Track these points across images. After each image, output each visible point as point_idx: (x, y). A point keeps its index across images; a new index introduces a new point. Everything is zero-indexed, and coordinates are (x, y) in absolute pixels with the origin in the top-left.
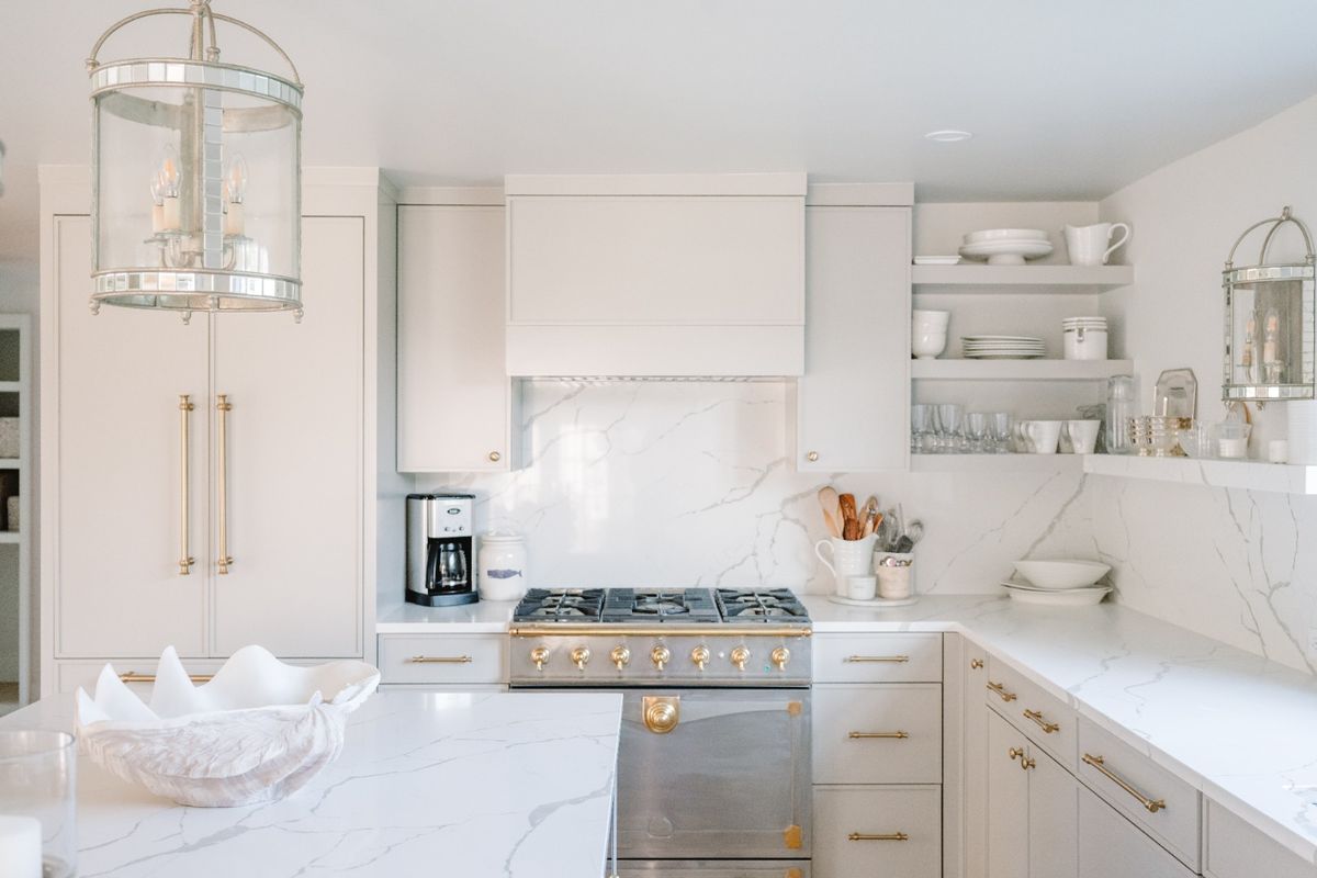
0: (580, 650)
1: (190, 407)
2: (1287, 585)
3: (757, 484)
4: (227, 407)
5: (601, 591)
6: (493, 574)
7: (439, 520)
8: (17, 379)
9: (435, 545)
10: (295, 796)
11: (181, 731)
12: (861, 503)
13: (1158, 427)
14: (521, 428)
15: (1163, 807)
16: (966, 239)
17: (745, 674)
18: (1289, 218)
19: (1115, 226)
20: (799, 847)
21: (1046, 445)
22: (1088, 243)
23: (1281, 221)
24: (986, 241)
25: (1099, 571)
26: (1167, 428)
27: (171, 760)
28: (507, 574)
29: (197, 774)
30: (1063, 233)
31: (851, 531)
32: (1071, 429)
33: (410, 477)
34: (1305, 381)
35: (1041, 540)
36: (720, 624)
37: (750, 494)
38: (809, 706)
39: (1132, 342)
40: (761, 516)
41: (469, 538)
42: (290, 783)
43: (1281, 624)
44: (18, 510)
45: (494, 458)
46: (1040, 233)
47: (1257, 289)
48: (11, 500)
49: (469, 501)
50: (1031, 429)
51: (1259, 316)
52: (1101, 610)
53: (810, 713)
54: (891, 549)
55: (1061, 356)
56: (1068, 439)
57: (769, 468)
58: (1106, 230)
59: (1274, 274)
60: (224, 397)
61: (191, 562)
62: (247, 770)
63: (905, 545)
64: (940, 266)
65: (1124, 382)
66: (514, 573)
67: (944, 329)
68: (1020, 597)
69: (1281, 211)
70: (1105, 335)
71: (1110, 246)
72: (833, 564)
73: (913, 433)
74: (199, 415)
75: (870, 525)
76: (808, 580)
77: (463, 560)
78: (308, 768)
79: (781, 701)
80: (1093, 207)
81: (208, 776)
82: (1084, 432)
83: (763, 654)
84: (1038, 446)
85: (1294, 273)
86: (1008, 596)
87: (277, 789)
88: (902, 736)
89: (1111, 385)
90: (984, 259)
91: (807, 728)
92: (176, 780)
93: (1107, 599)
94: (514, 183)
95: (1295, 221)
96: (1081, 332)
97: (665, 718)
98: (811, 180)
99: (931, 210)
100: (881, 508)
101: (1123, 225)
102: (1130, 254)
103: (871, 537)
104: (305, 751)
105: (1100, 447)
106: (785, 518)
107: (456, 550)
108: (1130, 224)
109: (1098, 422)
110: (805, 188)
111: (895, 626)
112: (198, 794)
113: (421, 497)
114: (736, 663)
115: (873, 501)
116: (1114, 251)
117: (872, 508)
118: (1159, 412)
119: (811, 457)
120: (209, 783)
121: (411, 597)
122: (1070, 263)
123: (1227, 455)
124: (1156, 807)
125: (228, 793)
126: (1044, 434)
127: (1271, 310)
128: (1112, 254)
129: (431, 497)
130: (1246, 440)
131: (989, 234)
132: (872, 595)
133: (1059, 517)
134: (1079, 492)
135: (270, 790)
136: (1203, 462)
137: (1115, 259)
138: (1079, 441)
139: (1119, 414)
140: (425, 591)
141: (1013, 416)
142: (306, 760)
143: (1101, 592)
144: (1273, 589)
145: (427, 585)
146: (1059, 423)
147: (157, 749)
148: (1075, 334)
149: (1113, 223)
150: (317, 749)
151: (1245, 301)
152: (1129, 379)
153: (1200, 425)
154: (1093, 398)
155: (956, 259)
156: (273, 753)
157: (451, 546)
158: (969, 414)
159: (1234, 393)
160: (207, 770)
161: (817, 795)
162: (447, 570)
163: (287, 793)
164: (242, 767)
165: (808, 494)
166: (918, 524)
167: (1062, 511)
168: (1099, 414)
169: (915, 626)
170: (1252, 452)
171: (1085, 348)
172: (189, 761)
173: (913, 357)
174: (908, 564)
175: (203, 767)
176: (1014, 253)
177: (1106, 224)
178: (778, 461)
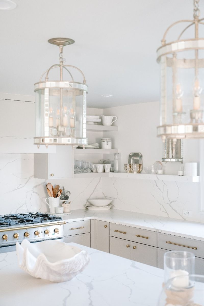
2: (176, 201)
3: (26, 183)
15: (197, 248)
19: (113, 117)
21: (101, 170)
22: (108, 120)
26: (137, 167)
35: (92, 194)
37: (24, 186)
40: (27, 192)
43: (174, 210)
52: (111, 211)
57: (29, 178)
63: (67, 197)
65: (118, 155)
70: (111, 143)
71: (112, 122)
72: (50, 204)
75: (59, 193)
76: (39, 209)
82: (108, 167)
84: (99, 171)
89: (115, 155)
100: (61, 188)
101: (116, 117)
102: (117, 124)
103: (60, 196)
106: (34, 192)
109: (111, 165)
116: (113, 123)
119: (52, 175)
122: (104, 125)
123: (159, 173)
126: (100, 168)
133: (95, 188)
134: (99, 182)
137: (113, 125)
138: (107, 169)
139: (117, 163)
143: (110, 207)
146: (103, 165)
148: (106, 142)
149: (113, 116)
165: (39, 185)
166: (68, 192)
169: (85, 219)
170: (165, 173)
171: (108, 146)
176: (92, 122)
177: (112, 116)
178: (32, 176)
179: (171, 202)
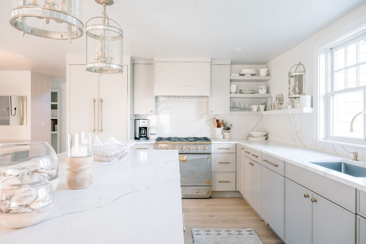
0: (168, 147)
1: (95, 101)
2: (300, 131)
3: (201, 118)
4: (102, 101)
5: (171, 137)
6: (151, 134)
7: (141, 124)
8: (57, 102)
9: (140, 129)
10: (122, 160)
11: (102, 147)
12: (220, 121)
13: (276, 105)
14: (156, 107)
15: (278, 166)
16: (240, 71)
17: (199, 152)
18: (301, 64)
20: (209, 184)
22: (263, 72)
23: (299, 65)
24: (244, 71)
25: (265, 134)
26: (278, 105)
27: (100, 152)
28: (154, 134)
29: (105, 155)
30: (258, 70)
31: (219, 126)
32: (260, 106)
33: (135, 115)
34: (303, 93)
35: (254, 128)
36: (195, 142)
37: (199, 120)
38: (211, 157)
39: (271, 90)
40: (202, 124)
41: (147, 127)
42: (121, 157)
43: (299, 139)
44: (57, 127)
45: (152, 112)
46: (254, 70)
47: (295, 77)
48: (56, 125)
49: (147, 120)
50: (252, 107)
51: (295, 82)
52: (265, 141)
53: (211, 158)
54: (226, 130)
55: (258, 93)
56: (259, 109)
57: (203, 115)
58: (266, 70)
59: (298, 74)
60: (101, 99)
61: (95, 130)
62: (114, 154)
63: (229, 129)
64: (236, 76)
65: (270, 98)
66: (155, 134)
67: (236, 88)
68: (250, 139)
69: (299, 62)
70: (266, 89)
71: (267, 72)
72: (215, 132)
73: (230, 108)
74: (96, 103)
75: (222, 125)
76: (211, 136)
77: (146, 132)
78: (124, 155)
79: (206, 156)
80: (264, 66)
81: (107, 155)
82: (262, 107)
83: (203, 147)
84: (254, 110)
85: (301, 73)
86: (248, 139)
87: (118, 159)
88: (228, 163)
89: (267, 98)
90: (243, 75)
91: (211, 162)
92: (100, 156)
93: (266, 139)
94: (156, 59)
95: (302, 64)
96: (262, 89)
97: (184, 159)
98: (212, 59)
99: (233, 66)
100: (224, 122)
102: (271, 74)
103: (222, 127)
104: (124, 151)
105: (265, 110)
106: (206, 124)
107: (144, 130)
108: (271, 68)
109: (265, 106)
110: (210, 60)
111: (227, 142)
112: (104, 159)
113: (138, 119)
114: (198, 149)
115: (223, 121)
117: (223, 122)
118: (276, 103)
119: (211, 112)
120: (106, 157)
121: (136, 138)
122: (259, 75)
123: (289, 108)
124: (276, 166)
125: (110, 159)
126: (255, 108)
127: (297, 81)
128: (267, 74)
129: (139, 119)
130: (292, 106)
131: (245, 70)
132: (223, 138)
133: (257, 124)
134: (261, 119)
135: (117, 159)
136: (285, 110)
137: (268, 75)
138: (261, 109)
139: (269, 104)
140: (138, 137)
141: (249, 105)
142: (124, 153)
143: (265, 137)
144: (297, 133)
145: (139, 136)
146: (257, 106)
147: (98, 150)
148: (261, 89)
150: (126, 151)
151: (292, 80)
152: (271, 97)
153: (284, 103)
154: (264, 101)
155: (238, 75)
156: (118, 151)
157: (143, 129)
158: (241, 104)
159: (290, 96)
160: (106, 154)
161: (213, 174)
162: (143, 133)
163: (120, 159)
164: (113, 154)
165: (211, 119)
166: (231, 125)
167: (258, 123)
168: (265, 104)
169: (231, 142)
170: (293, 107)
171: (262, 92)
172: (103, 152)
173: (230, 93)
174: (229, 132)
175: (106, 153)
176: (249, 74)
177: (267, 68)
178: (205, 114)
179: (298, 132)
